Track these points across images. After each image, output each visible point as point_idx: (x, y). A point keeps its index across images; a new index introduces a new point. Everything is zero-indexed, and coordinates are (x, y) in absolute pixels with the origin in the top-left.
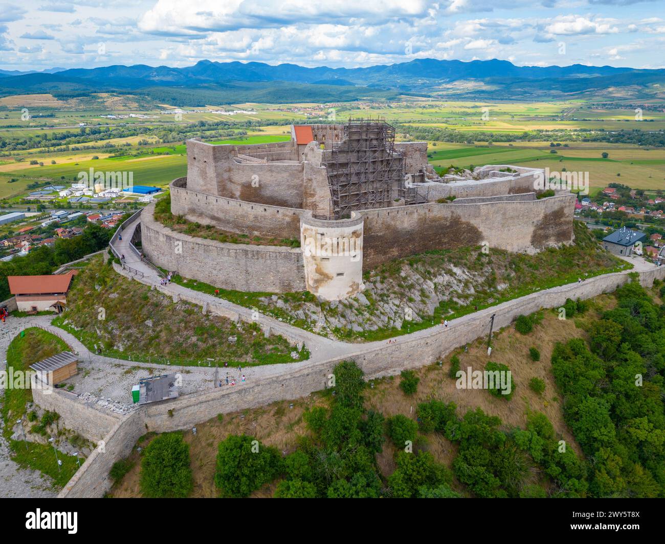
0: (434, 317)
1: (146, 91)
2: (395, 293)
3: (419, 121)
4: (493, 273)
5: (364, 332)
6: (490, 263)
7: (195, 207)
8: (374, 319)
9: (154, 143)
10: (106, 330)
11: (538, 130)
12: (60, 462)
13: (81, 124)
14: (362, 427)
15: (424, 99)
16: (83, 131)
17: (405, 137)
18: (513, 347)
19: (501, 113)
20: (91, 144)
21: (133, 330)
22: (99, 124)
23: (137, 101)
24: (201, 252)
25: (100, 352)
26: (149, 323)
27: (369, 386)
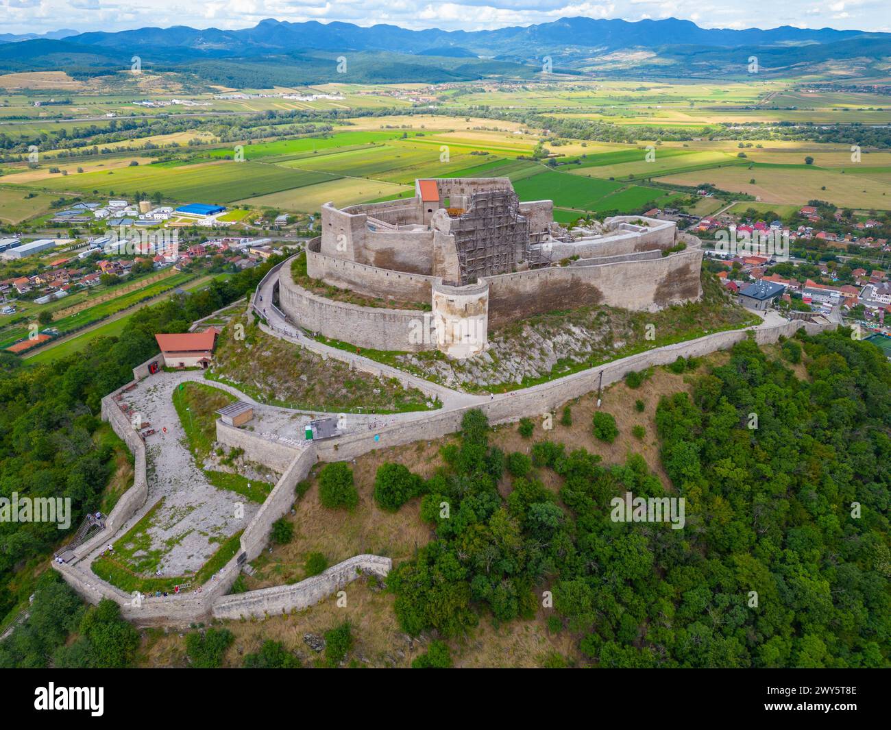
0: (552, 373)
1: (191, 66)
2: (516, 352)
3: (564, 110)
4: (611, 332)
5: (489, 386)
6: (608, 322)
7: (332, 271)
8: (497, 375)
9: (209, 142)
10: (266, 383)
11: (724, 124)
12: (249, 485)
13: (108, 115)
14: (487, 460)
15: (573, 77)
16: (113, 125)
17: (545, 134)
18: (621, 400)
19: (677, 97)
20: (125, 144)
21: (291, 384)
22: (133, 115)
23: (181, 81)
24: (343, 315)
25: (265, 402)
26: (304, 377)
27: (493, 430)
